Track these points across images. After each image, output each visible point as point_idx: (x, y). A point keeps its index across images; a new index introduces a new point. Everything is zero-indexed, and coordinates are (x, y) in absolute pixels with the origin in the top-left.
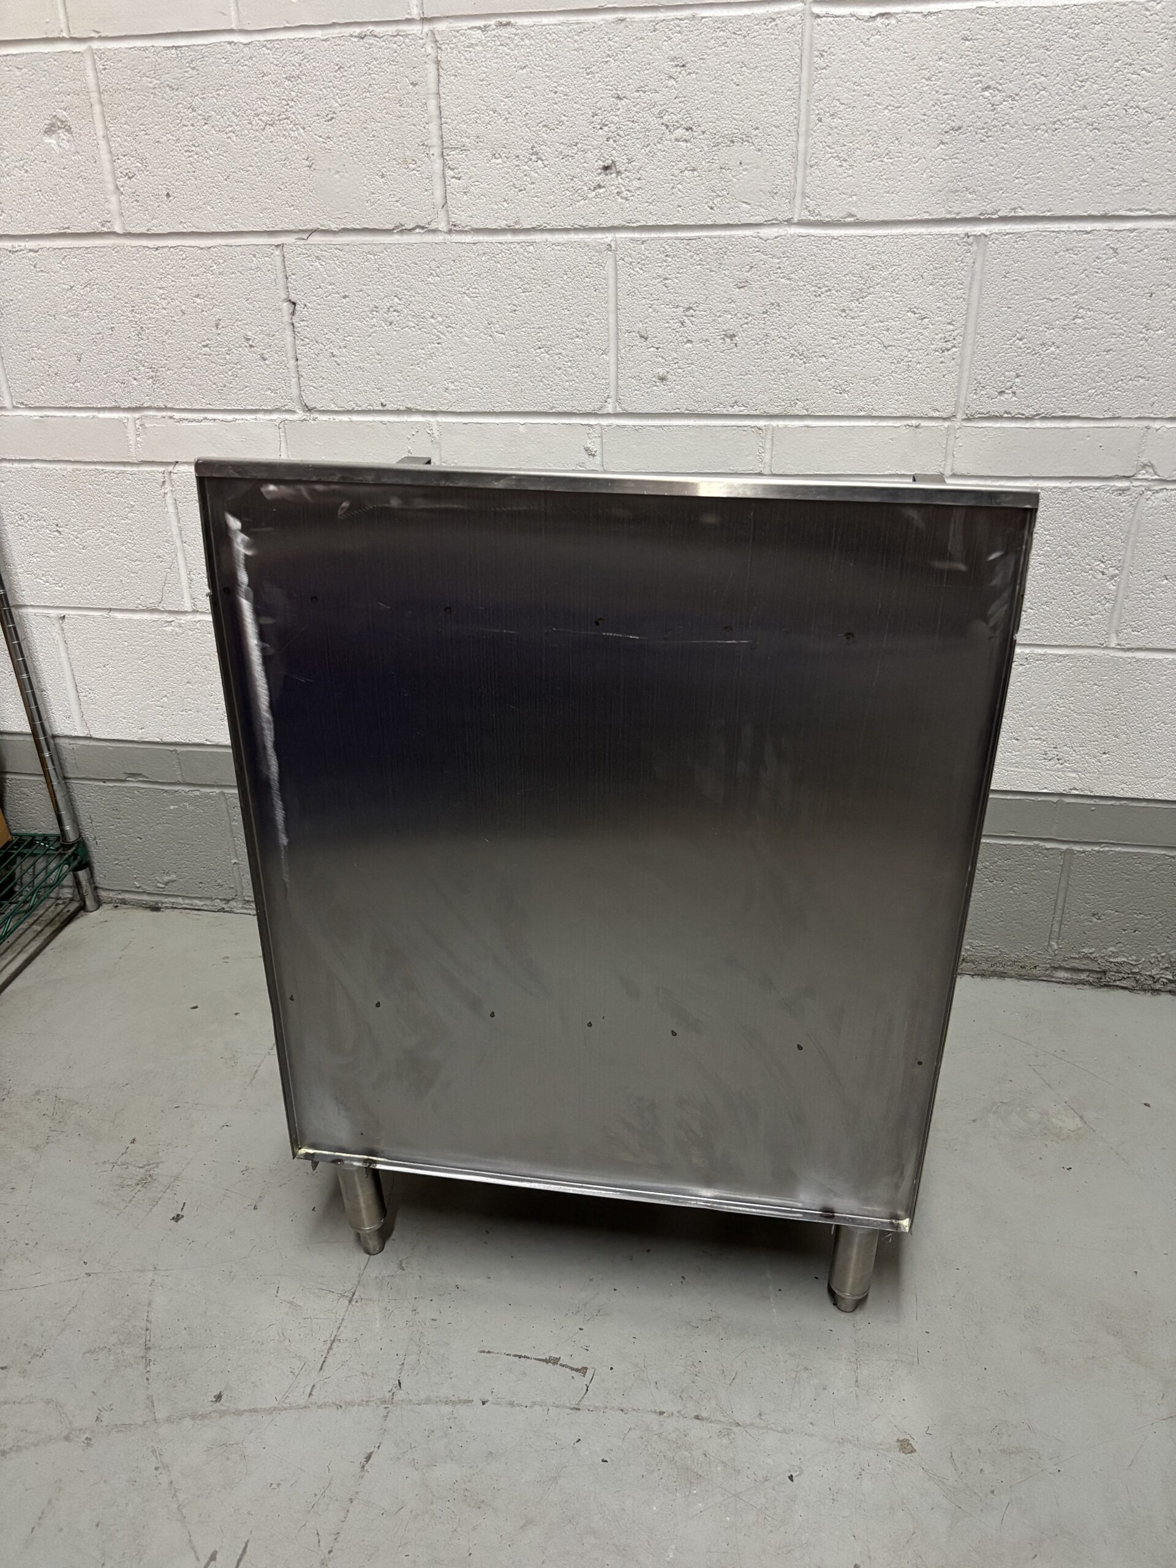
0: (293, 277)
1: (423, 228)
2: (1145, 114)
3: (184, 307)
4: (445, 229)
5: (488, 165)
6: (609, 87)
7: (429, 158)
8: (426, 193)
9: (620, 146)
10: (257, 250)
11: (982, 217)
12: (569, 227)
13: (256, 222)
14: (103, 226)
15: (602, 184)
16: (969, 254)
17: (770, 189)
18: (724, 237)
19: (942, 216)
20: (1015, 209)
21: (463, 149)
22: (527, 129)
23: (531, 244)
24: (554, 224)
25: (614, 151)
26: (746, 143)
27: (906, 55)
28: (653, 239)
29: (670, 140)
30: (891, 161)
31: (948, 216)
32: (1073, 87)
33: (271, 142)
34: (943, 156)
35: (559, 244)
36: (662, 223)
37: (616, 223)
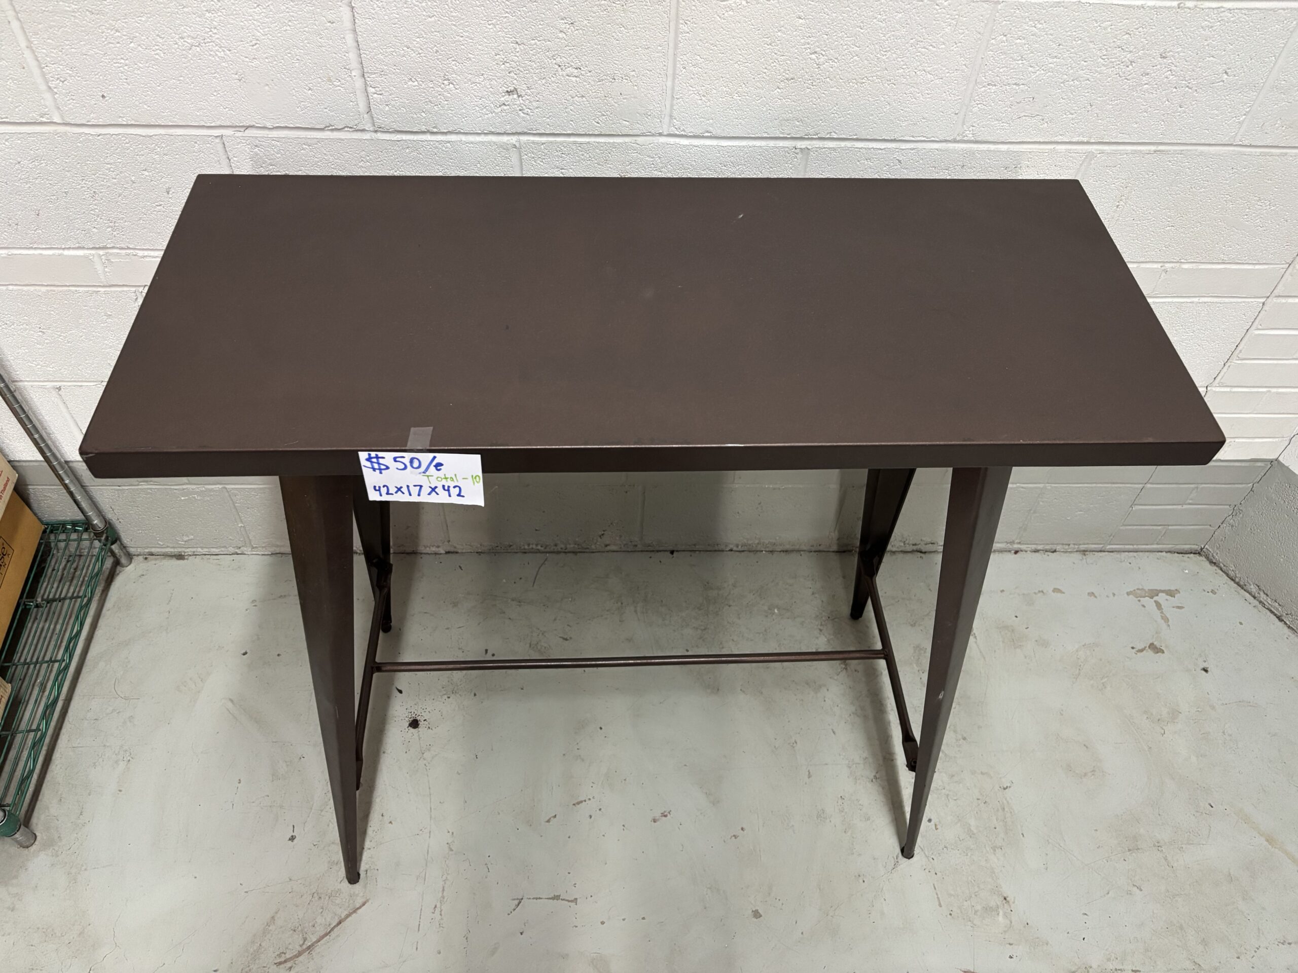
0: (235, 158)
1: (351, 128)
2: (929, 75)
3: (133, 178)
4: (371, 129)
5: (405, 86)
6: (508, 35)
7: (352, 79)
8: (351, 103)
9: (520, 77)
10: (198, 139)
11: (806, 137)
12: (480, 132)
13: (193, 118)
14: (42, 117)
15: (506, 104)
16: (796, 160)
17: (643, 112)
18: (609, 143)
19: (777, 136)
20: (831, 133)
21: (382, 73)
22: (438, 62)
23: (449, 142)
24: (467, 130)
25: (515, 81)
26: (624, 80)
27: (752, 27)
28: (551, 142)
29: (563, 76)
30: (740, 98)
31: (782, 136)
32: (878, 55)
33: (200, 59)
34: (779, 97)
35: (472, 143)
36: (558, 132)
37: (519, 130)
